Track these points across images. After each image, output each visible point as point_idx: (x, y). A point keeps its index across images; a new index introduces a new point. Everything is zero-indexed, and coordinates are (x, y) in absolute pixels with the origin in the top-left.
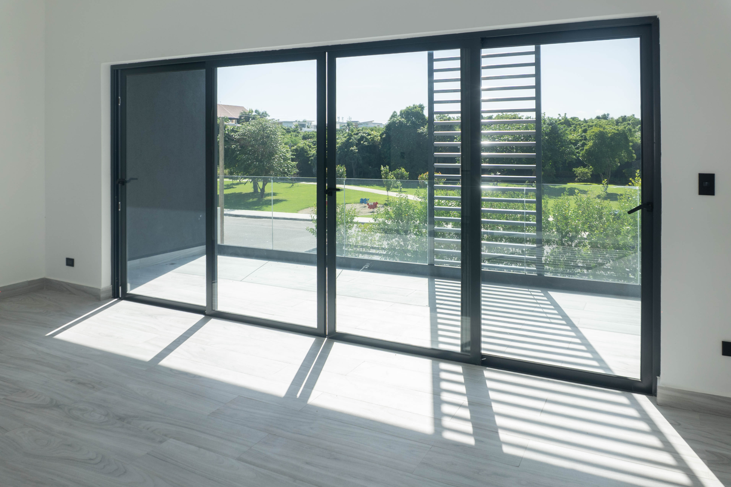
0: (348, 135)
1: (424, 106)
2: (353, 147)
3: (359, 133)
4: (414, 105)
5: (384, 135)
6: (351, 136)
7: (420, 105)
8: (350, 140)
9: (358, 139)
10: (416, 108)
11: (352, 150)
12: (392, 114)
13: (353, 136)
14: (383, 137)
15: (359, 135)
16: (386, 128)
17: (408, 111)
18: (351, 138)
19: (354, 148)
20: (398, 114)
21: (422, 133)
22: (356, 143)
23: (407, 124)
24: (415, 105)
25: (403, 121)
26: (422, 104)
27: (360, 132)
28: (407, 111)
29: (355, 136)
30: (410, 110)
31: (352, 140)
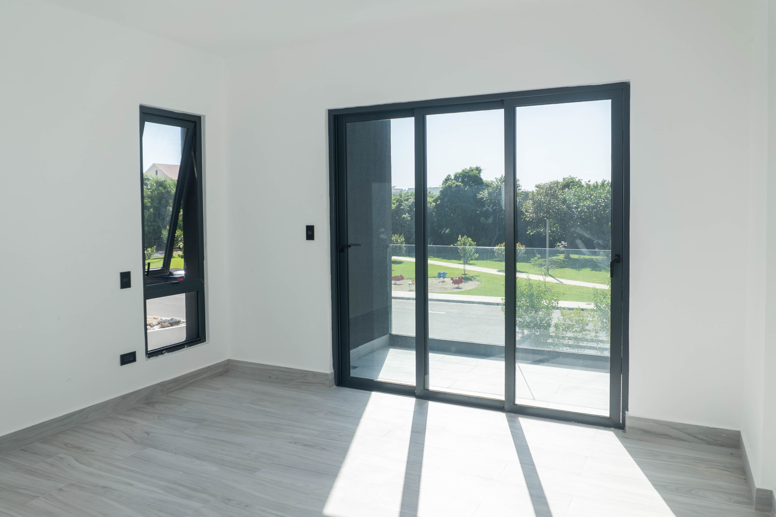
0: (397, 201)
1: (481, 168)
2: (405, 214)
3: (409, 198)
4: (470, 168)
5: (439, 201)
6: (401, 201)
7: (476, 168)
8: (401, 207)
9: (409, 206)
10: (472, 171)
11: (404, 218)
12: (446, 177)
13: (404, 202)
14: (437, 203)
15: (409, 201)
16: (441, 193)
17: (464, 174)
18: (402, 204)
19: (406, 215)
20: (453, 177)
21: (483, 198)
22: (408, 210)
23: (464, 188)
24: (472, 167)
25: (460, 185)
26: (479, 167)
27: (411, 198)
28: (463, 174)
29: (405, 202)
30: (467, 173)
31: (403, 206)
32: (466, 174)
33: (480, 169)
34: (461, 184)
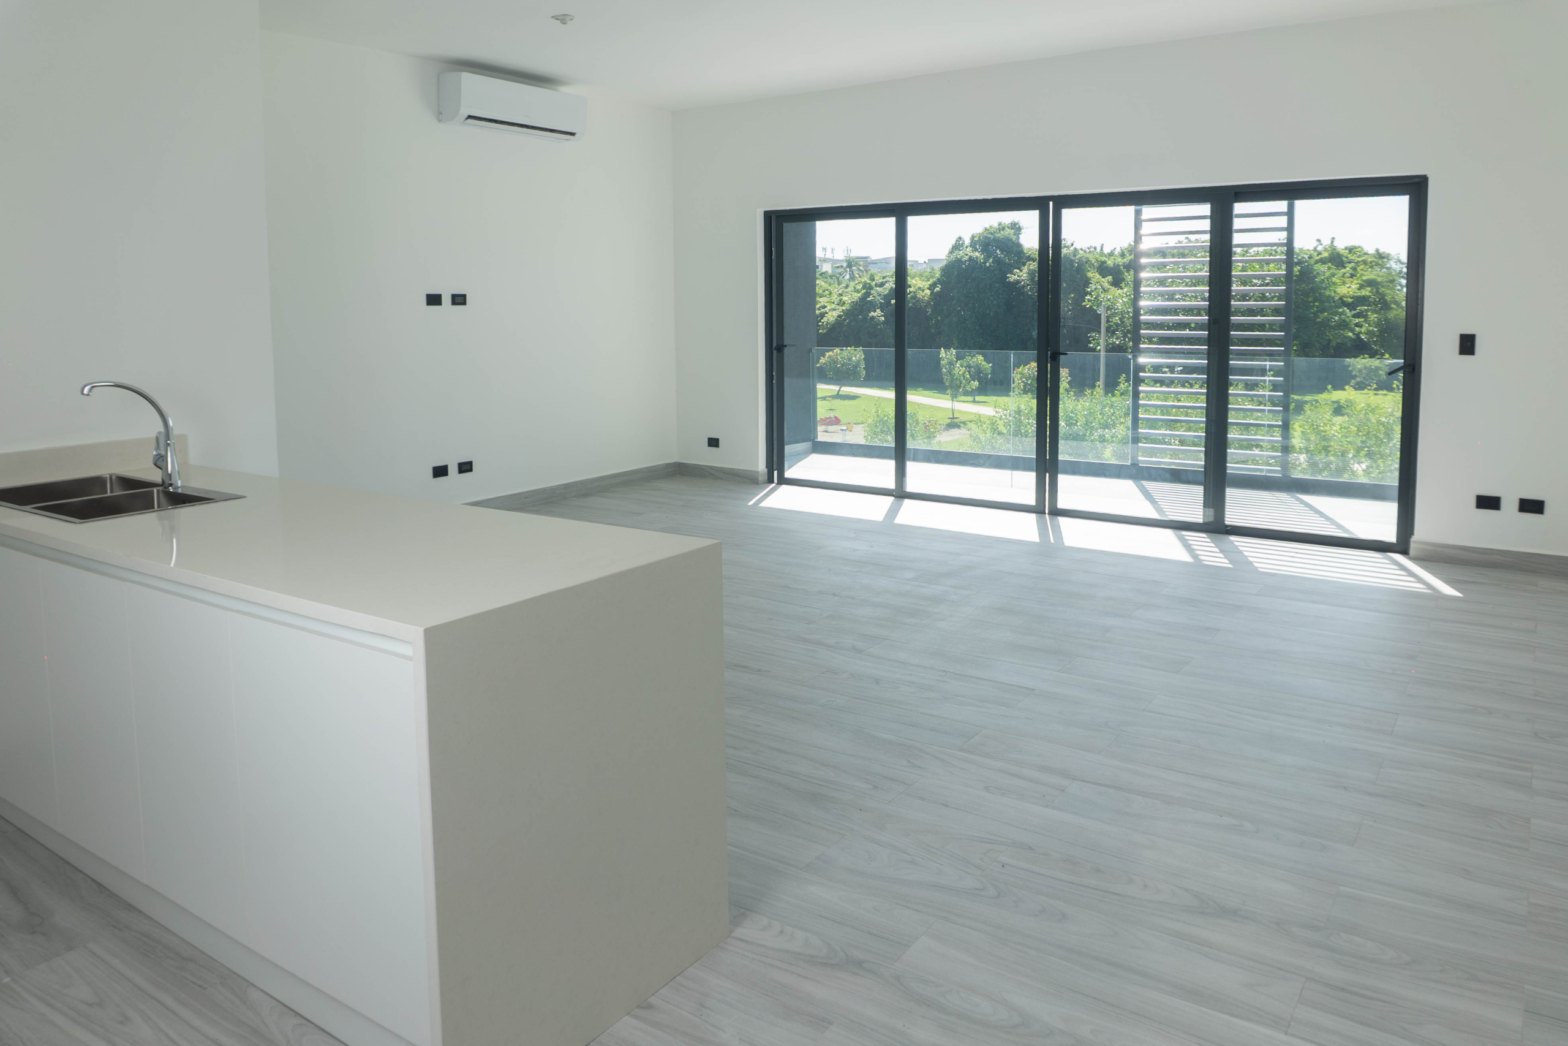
0: (864, 287)
1: (1021, 225)
2: (875, 311)
3: (886, 282)
4: (1000, 224)
5: (938, 287)
6: (871, 288)
7: (1012, 223)
8: (869, 297)
9: (885, 296)
10: (1003, 229)
11: (873, 317)
12: (953, 242)
13: (875, 288)
14: (935, 291)
15: (885, 287)
16: (941, 272)
17: (988, 237)
18: (870, 292)
19: (876, 313)
20: (967, 242)
21: (1018, 282)
22: (881, 303)
23: (985, 263)
24: (1003, 223)
25: (977, 257)
26: (1016, 222)
27: (889, 281)
28: (986, 237)
29: (878, 288)
30: (992, 234)
31: (873, 297)
32: (990, 236)
33: (1019, 227)
34: (979, 255)
